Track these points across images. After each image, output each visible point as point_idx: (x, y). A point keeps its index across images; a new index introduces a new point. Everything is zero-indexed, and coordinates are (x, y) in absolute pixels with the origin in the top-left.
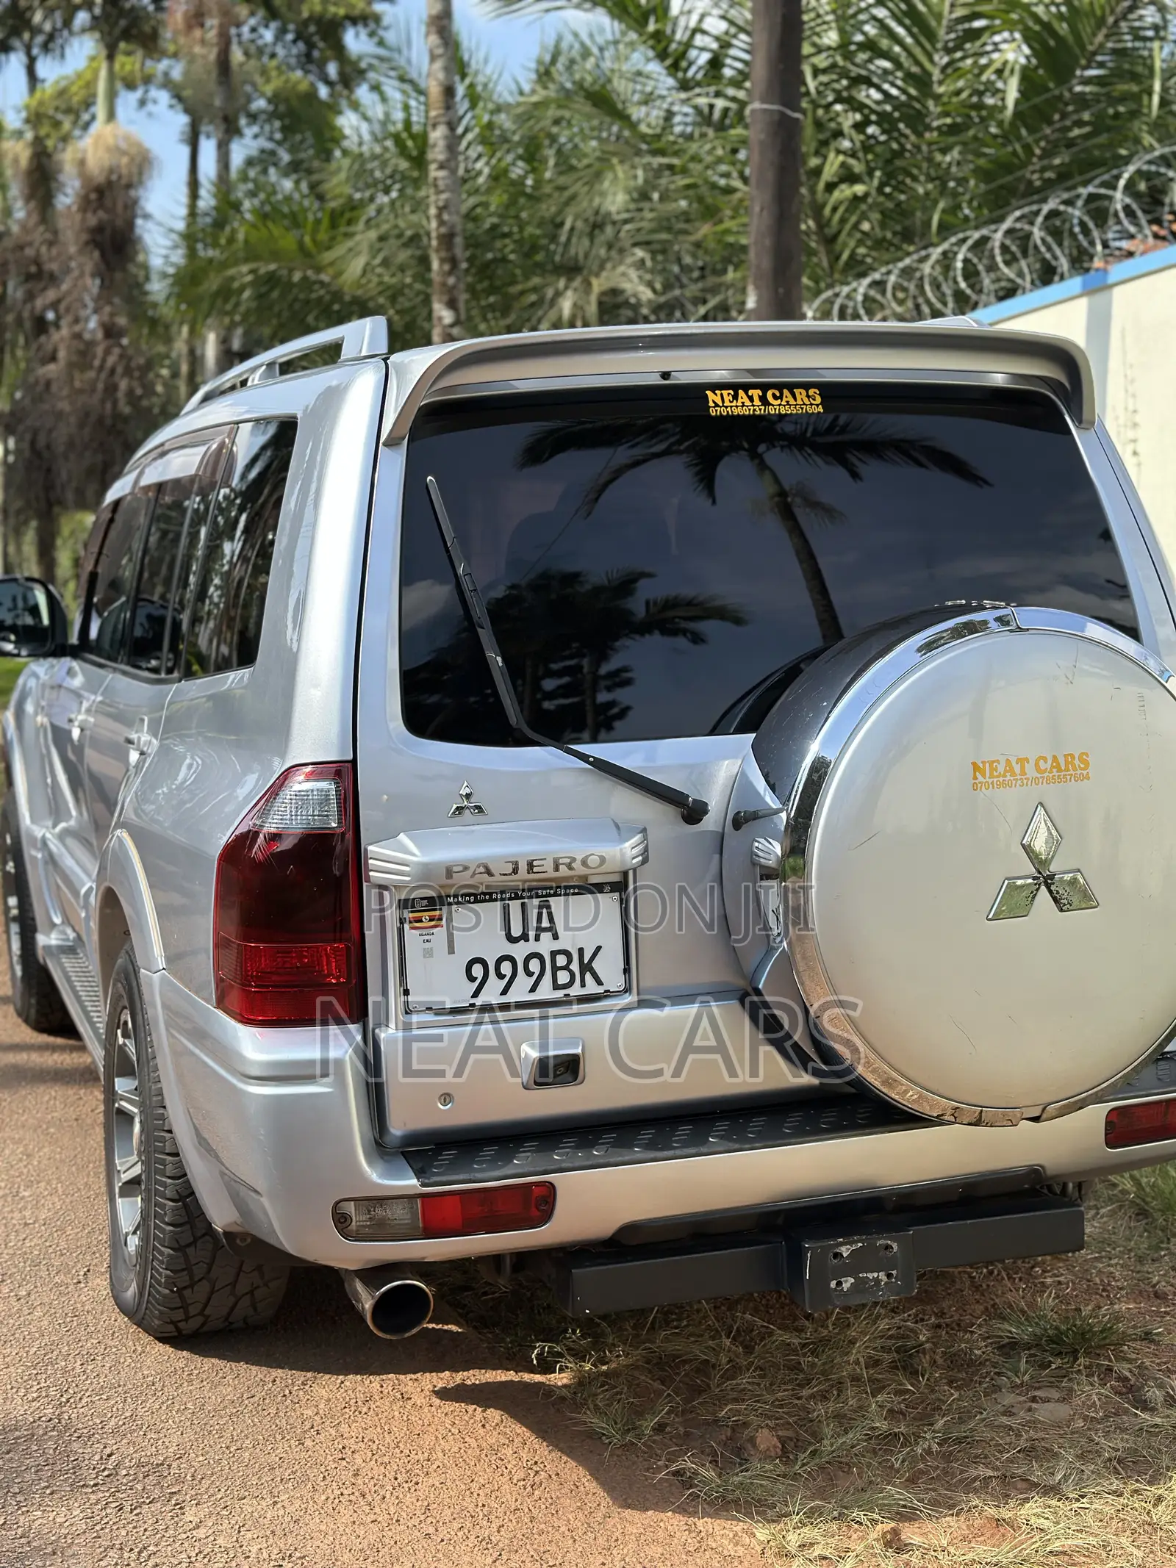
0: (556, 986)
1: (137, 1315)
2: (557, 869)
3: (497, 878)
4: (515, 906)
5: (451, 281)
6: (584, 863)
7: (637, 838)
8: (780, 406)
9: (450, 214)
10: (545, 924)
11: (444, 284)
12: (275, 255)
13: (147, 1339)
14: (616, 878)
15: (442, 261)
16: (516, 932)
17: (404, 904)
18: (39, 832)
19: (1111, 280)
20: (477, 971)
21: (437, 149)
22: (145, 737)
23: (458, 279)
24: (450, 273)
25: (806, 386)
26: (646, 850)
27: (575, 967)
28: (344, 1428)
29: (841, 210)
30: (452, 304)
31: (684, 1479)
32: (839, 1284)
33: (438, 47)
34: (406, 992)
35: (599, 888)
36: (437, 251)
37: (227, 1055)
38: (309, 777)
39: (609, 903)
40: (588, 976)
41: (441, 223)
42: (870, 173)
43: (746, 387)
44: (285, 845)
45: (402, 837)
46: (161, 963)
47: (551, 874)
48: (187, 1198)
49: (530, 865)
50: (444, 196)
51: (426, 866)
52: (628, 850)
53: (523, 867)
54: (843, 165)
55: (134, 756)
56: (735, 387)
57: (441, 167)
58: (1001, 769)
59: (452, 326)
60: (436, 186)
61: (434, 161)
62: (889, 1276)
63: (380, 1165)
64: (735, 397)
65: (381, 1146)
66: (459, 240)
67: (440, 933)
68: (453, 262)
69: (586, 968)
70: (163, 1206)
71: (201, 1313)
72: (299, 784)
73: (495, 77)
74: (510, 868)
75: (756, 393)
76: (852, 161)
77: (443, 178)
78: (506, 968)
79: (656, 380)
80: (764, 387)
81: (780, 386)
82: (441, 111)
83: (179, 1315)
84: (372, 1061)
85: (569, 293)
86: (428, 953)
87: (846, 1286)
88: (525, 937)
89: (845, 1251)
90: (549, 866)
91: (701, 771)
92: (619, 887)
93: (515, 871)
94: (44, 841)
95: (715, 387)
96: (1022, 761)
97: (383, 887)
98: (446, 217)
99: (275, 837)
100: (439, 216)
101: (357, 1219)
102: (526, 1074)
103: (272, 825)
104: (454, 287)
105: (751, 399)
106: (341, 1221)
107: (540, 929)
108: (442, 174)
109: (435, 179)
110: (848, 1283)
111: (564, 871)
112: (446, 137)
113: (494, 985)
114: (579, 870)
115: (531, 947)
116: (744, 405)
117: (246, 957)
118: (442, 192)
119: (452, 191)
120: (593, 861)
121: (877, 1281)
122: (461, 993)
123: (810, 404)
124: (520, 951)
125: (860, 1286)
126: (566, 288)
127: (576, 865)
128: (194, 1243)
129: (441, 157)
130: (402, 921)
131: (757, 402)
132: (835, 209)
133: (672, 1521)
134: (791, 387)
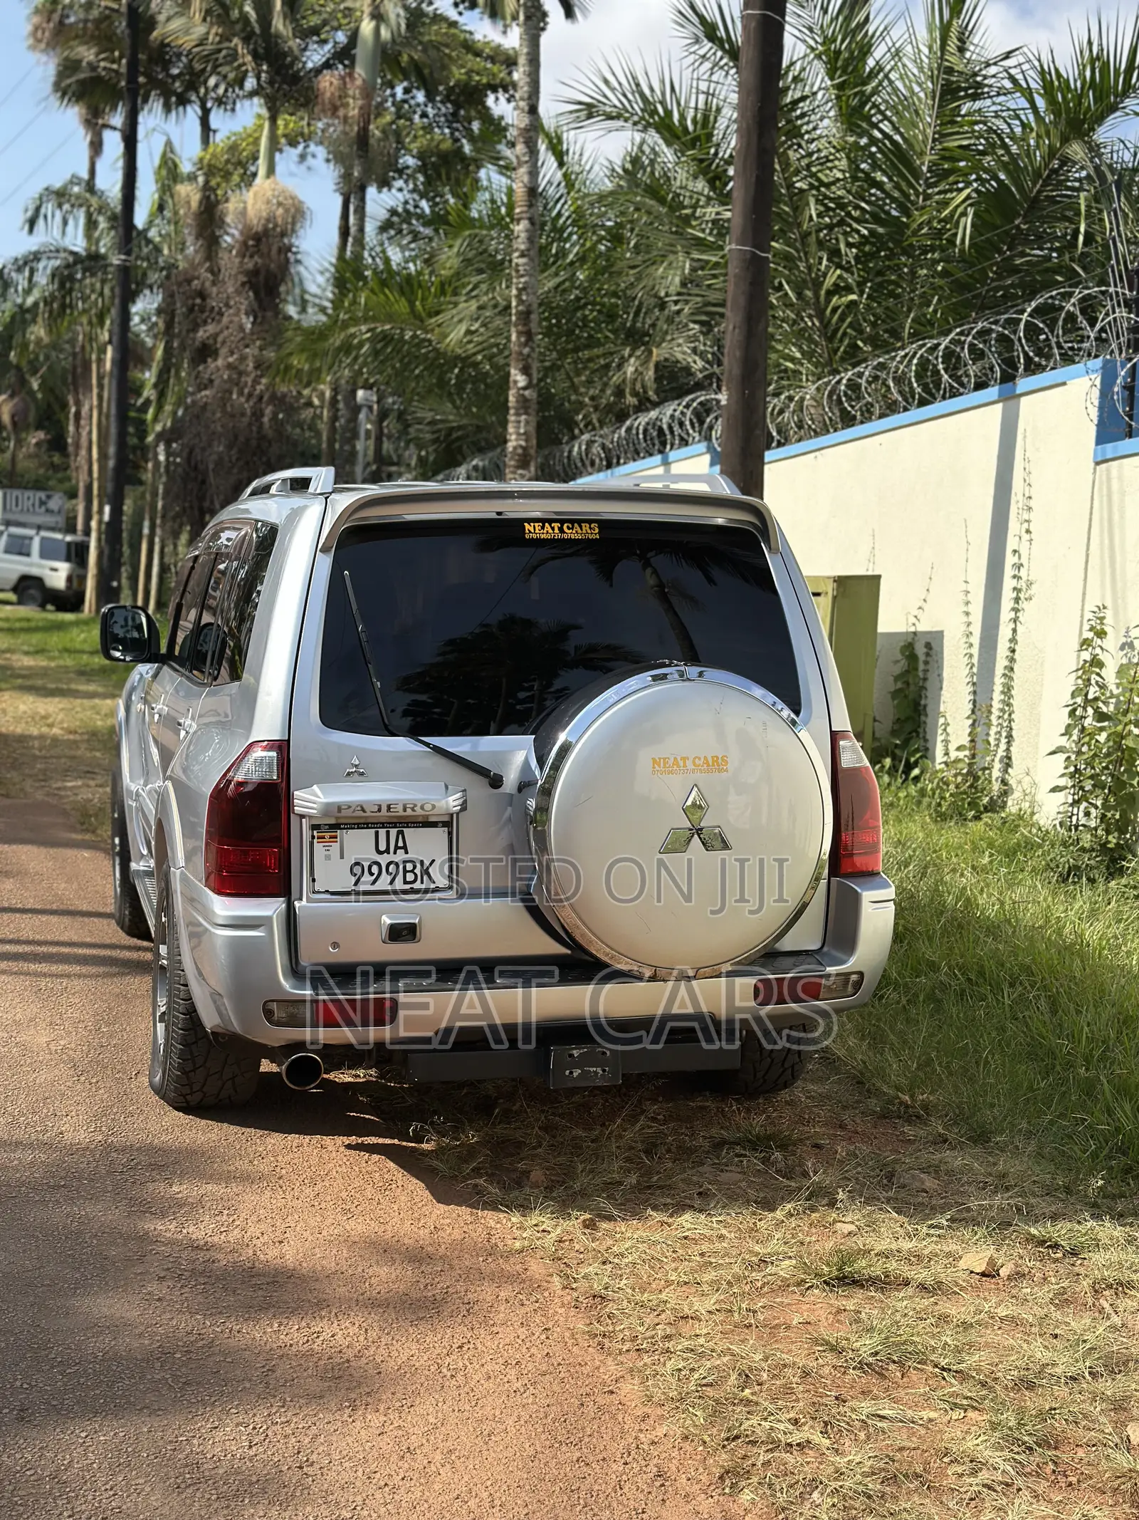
0: (405, 882)
1: (160, 1091)
2: (405, 810)
3: (368, 814)
4: (382, 832)
5: (526, 351)
6: (422, 808)
7: (459, 795)
8: (571, 533)
9: (528, 294)
10: (401, 844)
11: (520, 353)
12: (390, 318)
13: (168, 1108)
14: (446, 819)
15: (519, 334)
16: (382, 847)
17: (315, 827)
18: (133, 787)
19: (1018, 391)
20: (358, 870)
21: (520, 240)
22: (188, 722)
23: (533, 349)
24: (526, 344)
25: (590, 522)
26: (465, 802)
27: (418, 871)
28: (280, 1158)
29: (840, 311)
30: (526, 370)
31: (478, 1191)
32: (571, 1073)
33: (524, 155)
34: (314, 880)
35: (434, 825)
36: (516, 325)
37: (208, 914)
38: (265, 749)
39: (441, 833)
40: (425, 877)
41: (520, 301)
42: (861, 285)
43: (550, 521)
44: (249, 788)
45: (315, 787)
46: (182, 863)
47: (401, 813)
48: (191, 1012)
49: (389, 807)
50: (523, 280)
51: (328, 805)
52: (452, 802)
53: (384, 808)
54: (840, 277)
55: (183, 733)
56: (543, 521)
57: (522, 255)
58: (671, 762)
59: (525, 388)
60: (517, 271)
61: (517, 250)
62: (604, 1071)
63: (292, 981)
64: (543, 528)
65: (295, 971)
66: (534, 317)
67: (335, 847)
68: (529, 335)
69: (426, 872)
70: (177, 1018)
71: (200, 1090)
72: (258, 753)
73: (587, 168)
74: (376, 808)
75: (556, 525)
76: (845, 275)
77: (524, 265)
78: (375, 869)
79: (494, 516)
80: (562, 522)
81: (572, 522)
82: (525, 209)
83: (186, 1090)
84: (291, 918)
85: (632, 360)
86: (328, 858)
87: (575, 1075)
88: (387, 851)
89: (576, 1053)
90: (400, 808)
91: (503, 757)
92: (447, 825)
93: (379, 810)
94: (138, 794)
95: (530, 521)
96: (684, 759)
97: (302, 816)
98: (524, 298)
99: (240, 784)
100: (518, 297)
101: (278, 1014)
102: (385, 931)
103: (240, 777)
104: (529, 356)
105: (553, 529)
106: (268, 1014)
107: (397, 848)
108: (522, 261)
109: (517, 265)
110: (577, 1073)
111: (409, 812)
112: (527, 231)
113: (367, 878)
114: (419, 811)
115: (391, 857)
116: (549, 532)
117: (221, 854)
118: (522, 276)
119: (531, 276)
120: (428, 807)
121: (596, 1073)
122: (348, 883)
123: (593, 533)
124: (384, 860)
125: (584, 1075)
126: (630, 356)
127: (417, 809)
128: (195, 1042)
129: (522, 247)
130: (313, 837)
131: (556, 531)
132: (835, 310)
133: (464, 1211)
134: (580, 522)
